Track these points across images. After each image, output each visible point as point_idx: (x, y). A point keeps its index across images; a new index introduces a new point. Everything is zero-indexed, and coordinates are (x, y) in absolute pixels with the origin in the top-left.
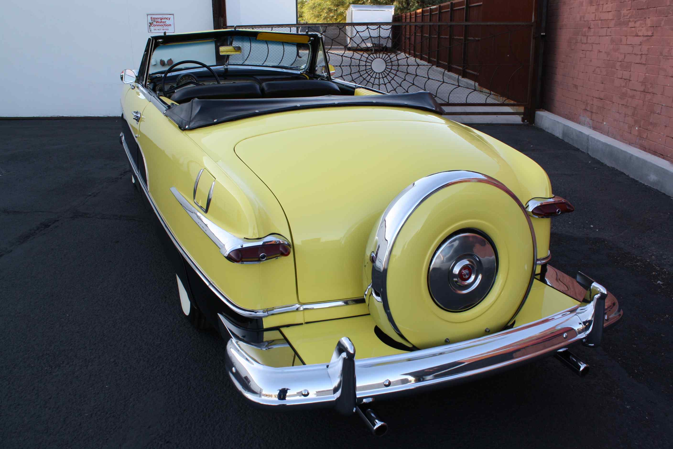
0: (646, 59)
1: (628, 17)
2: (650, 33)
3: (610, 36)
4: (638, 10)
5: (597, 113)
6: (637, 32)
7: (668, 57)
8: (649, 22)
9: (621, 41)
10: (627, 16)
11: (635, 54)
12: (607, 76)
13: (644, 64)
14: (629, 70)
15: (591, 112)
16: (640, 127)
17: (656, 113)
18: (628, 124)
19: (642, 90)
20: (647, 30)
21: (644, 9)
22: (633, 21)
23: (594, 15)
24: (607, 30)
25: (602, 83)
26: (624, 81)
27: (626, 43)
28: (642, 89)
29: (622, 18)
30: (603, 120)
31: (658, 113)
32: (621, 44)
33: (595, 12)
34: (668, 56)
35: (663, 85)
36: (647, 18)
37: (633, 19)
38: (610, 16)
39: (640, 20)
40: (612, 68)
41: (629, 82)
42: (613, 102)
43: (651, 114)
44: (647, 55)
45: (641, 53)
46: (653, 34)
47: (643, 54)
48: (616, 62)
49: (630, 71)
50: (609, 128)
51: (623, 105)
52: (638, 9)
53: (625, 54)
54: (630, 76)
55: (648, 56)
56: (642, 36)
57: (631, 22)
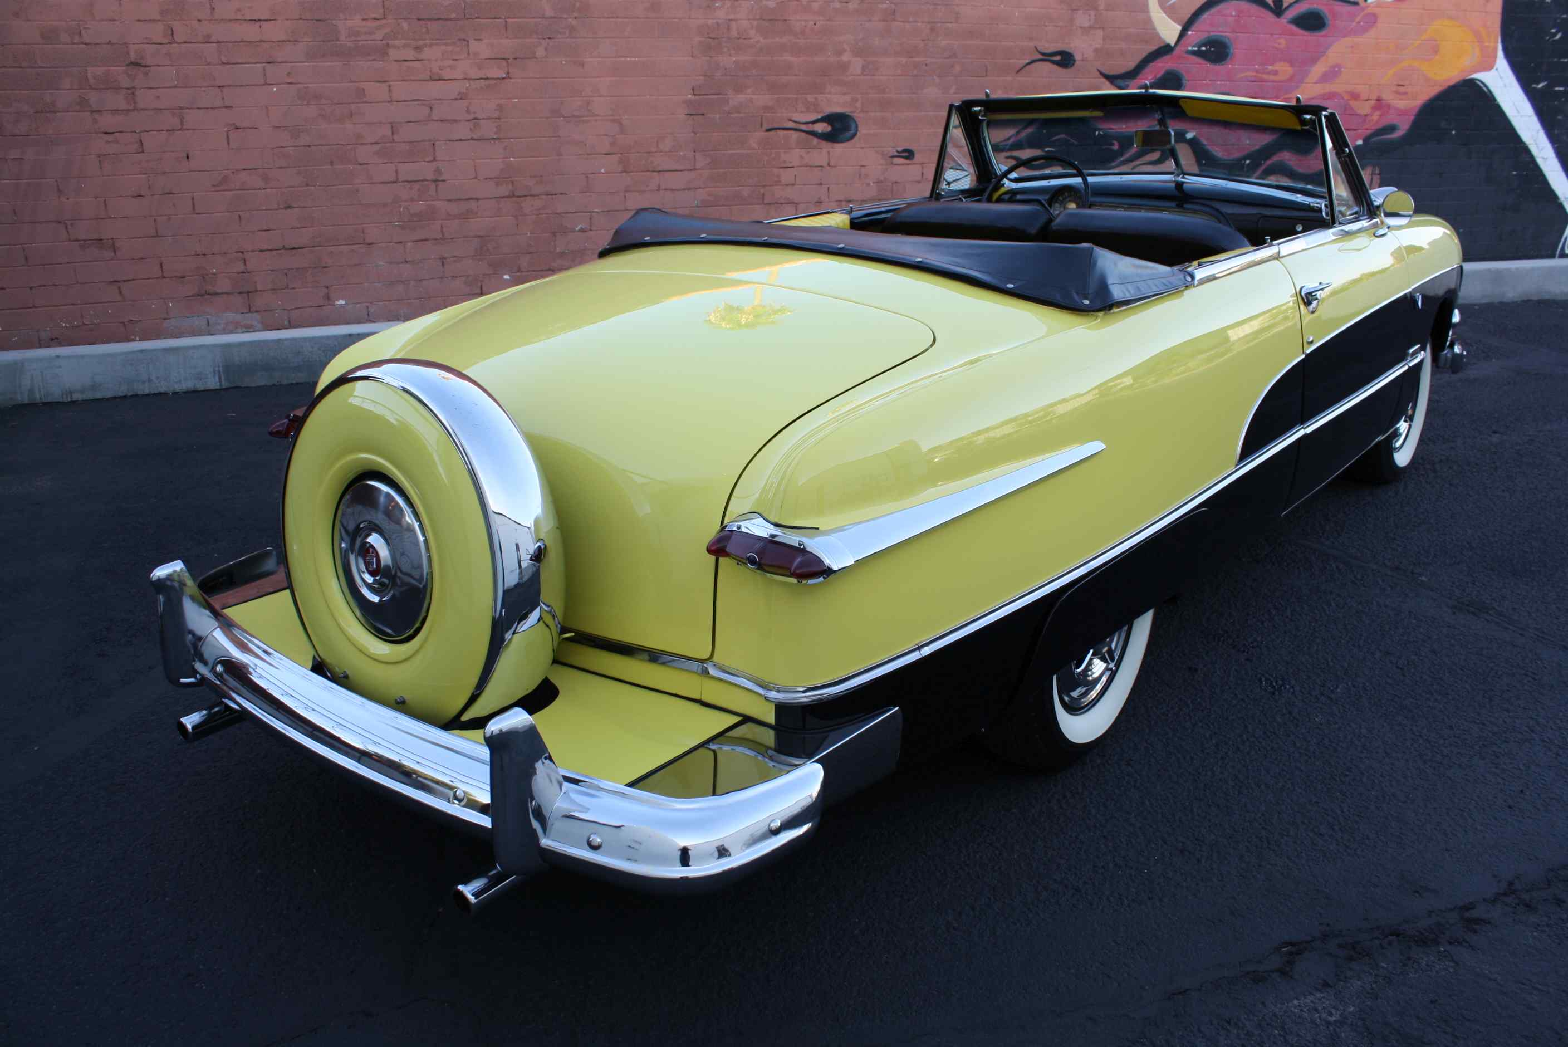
0: (498, 127)
1: (379, 35)
2: (497, 72)
3: (291, 83)
4: (421, 22)
5: (287, 287)
6: (436, 70)
7: (584, 118)
8: (482, 48)
9: (361, 93)
10: (370, 33)
11: (442, 121)
12: (307, 185)
13: (493, 139)
14: (431, 158)
15: (240, 293)
16: (519, 270)
17: (573, 231)
18: (464, 279)
19: (507, 194)
20: (480, 67)
21: (451, 20)
22: (405, 46)
23: (160, 27)
24: (264, 70)
25: (289, 207)
26: (411, 188)
27: (391, 97)
28: (504, 190)
29: (342, 38)
30: (328, 297)
31: (581, 228)
32: (366, 102)
33: (159, 17)
34: (583, 116)
35: (583, 174)
36: (472, 42)
37: (404, 42)
38: (274, 32)
39: (437, 44)
40: (332, 165)
41: (437, 186)
42: (370, 244)
43: (555, 236)
44: (499, 118)
45: (471, 117)
46: (508, 73)
47: (480, 117)
48: (349, 147)
49: (435, 160)
50: (367, 307)
51: (426, 240)
52: (418, 19)
53: (391, 123)
54: (438, 171)
55: (503, 120)
56: (465, 79)
57: (395, 47)
